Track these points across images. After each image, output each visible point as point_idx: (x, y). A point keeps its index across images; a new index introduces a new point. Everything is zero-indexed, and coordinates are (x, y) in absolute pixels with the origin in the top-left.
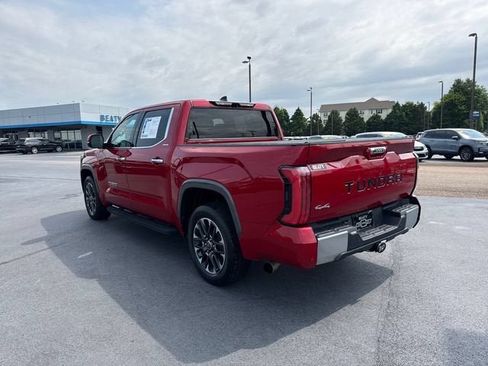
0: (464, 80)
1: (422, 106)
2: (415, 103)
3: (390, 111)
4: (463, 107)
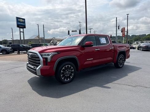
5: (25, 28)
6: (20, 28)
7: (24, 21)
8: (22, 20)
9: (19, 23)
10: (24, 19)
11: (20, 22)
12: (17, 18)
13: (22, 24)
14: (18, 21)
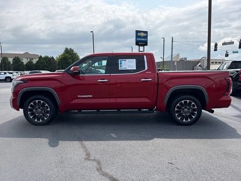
0: (69, 48)
1: (53, 58)
2: (49, 57)
3: (37, 59)
4: (70, 60)
5: (147, 45)
6: (140, 45)
7: (145, 35)
8: (142, 34)
9: (139, 39)
10: (146, 32)
11: (140, 37)
12: (137, 32)
13: (142, 39)
14: (137, 37)
